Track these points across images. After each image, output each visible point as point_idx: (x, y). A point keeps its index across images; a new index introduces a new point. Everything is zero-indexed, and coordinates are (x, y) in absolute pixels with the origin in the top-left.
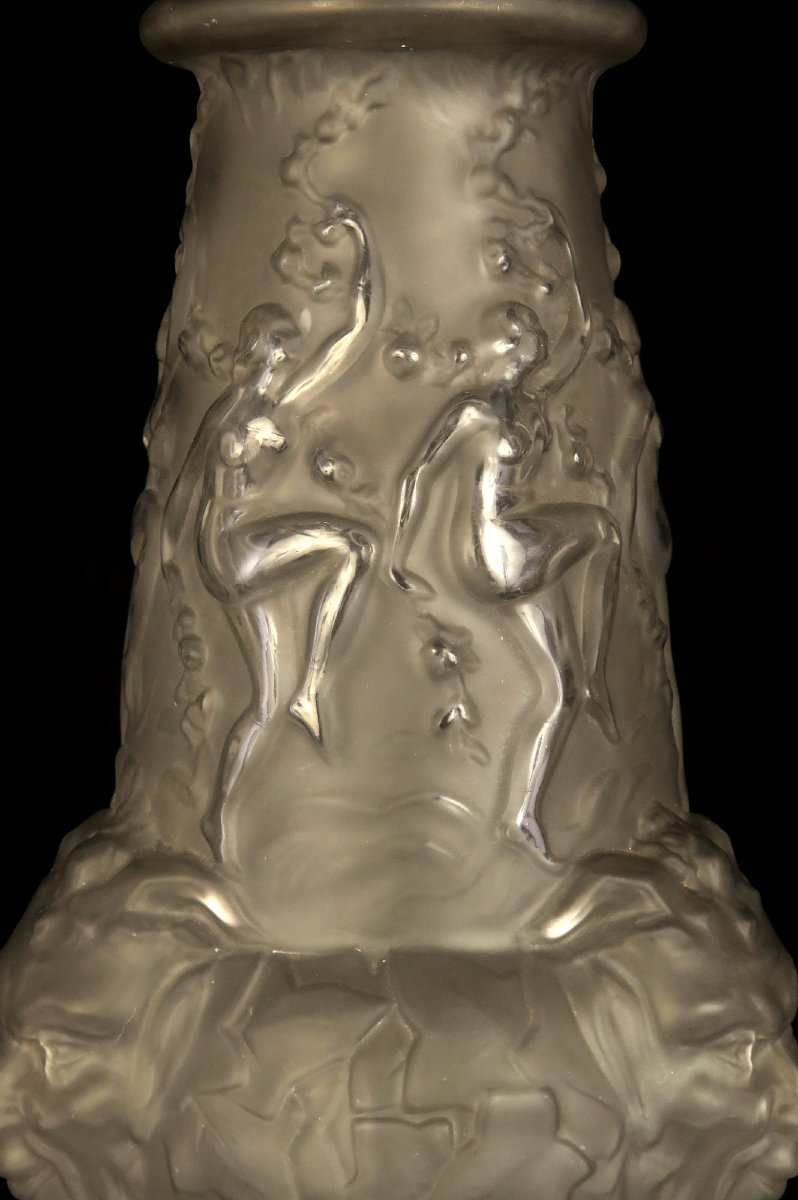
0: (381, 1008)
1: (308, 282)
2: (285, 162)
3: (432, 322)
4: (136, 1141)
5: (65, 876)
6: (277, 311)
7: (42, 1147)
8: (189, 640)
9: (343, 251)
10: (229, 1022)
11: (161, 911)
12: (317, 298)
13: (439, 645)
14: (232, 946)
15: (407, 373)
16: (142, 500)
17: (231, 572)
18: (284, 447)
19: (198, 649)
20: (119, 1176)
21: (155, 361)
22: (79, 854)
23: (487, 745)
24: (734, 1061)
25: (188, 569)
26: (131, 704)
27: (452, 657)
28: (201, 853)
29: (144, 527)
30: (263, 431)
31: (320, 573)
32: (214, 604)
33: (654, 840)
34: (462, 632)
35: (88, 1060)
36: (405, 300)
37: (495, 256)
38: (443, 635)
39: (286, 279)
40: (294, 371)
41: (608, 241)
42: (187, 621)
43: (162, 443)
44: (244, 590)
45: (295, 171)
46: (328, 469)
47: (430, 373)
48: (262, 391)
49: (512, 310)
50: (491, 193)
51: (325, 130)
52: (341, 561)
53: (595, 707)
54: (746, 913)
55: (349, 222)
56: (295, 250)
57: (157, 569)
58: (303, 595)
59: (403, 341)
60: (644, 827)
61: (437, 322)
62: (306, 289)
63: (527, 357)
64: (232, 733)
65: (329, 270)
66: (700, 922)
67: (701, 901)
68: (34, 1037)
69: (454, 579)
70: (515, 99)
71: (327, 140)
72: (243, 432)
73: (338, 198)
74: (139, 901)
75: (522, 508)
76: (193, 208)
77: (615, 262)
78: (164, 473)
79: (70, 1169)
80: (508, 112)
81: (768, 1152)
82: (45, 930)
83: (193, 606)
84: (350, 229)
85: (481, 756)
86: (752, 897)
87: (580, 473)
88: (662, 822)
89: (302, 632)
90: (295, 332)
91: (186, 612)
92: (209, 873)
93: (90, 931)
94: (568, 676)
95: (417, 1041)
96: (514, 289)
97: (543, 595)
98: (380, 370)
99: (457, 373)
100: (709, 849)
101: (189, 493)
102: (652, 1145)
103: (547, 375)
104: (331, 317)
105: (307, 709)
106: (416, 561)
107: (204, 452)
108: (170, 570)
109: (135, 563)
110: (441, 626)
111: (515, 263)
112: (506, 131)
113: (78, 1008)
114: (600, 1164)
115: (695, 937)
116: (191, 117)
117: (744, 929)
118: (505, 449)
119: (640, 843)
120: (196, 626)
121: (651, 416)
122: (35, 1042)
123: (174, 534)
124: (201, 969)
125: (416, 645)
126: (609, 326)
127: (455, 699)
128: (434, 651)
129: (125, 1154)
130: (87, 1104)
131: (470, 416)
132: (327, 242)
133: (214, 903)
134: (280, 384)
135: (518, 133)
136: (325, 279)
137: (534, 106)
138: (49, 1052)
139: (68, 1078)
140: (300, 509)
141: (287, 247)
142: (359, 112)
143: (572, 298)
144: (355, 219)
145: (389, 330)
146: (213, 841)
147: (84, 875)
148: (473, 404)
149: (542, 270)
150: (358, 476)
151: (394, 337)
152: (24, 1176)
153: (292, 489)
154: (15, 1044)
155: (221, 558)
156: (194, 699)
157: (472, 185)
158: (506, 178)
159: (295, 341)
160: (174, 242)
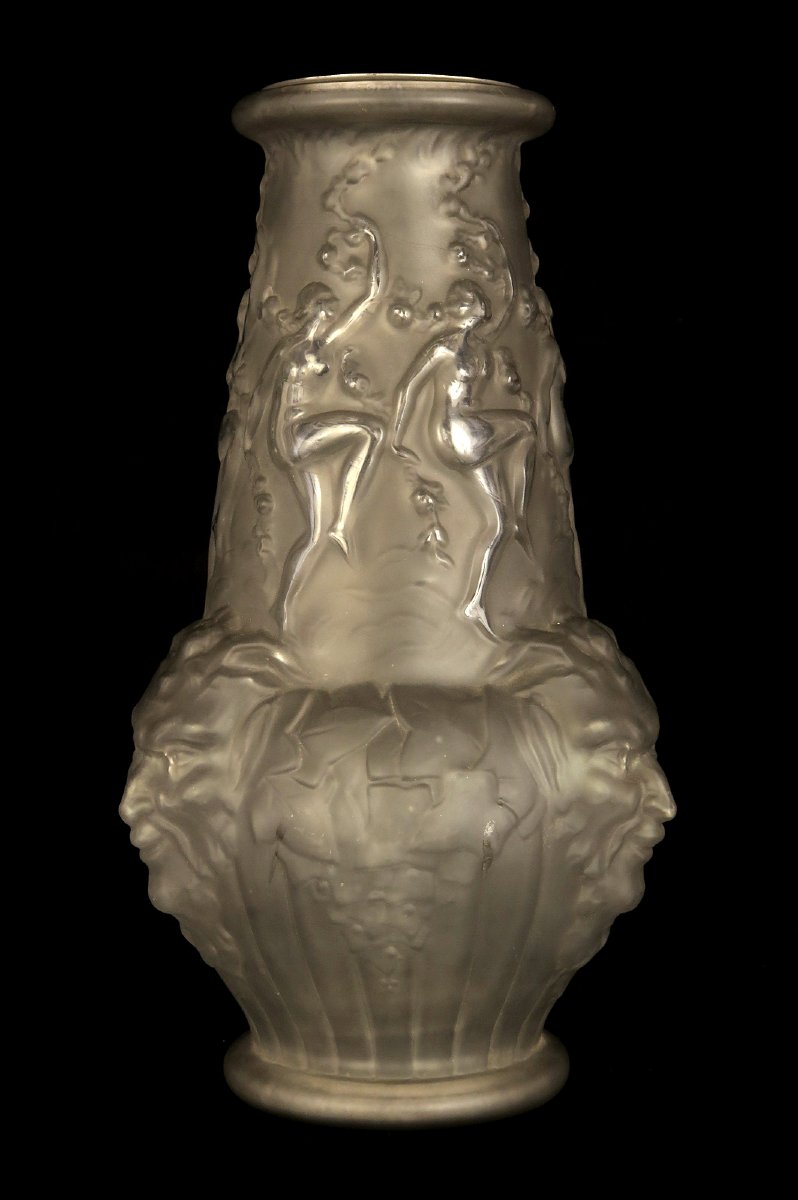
2: (326, 194)
3: (417, 293)
5: (180, 649)
7: (165, 823)
9: (362, 250)
10: (290, 728)
11: (245, 665)
13: (423, 492)
14: (291, 685)
15: (403, 325)
18: (325, 371)
22: (190, 636)
23: (454, 558)
24: (615, 761)
27: (431, 501)
34: (437, 485)
35: (198, 760)
38: (426, 486)
39: (326, 267)
40: (332, 324)
41: (531, 249)
42: (261, 484)
45: (331, 201)
46: (352, 384)
51: (351, 175)
54: (623, 671)
55: (366, 231)
59: (400, 303)
61: (421, 291)
65: (354, 260)
66: (593, 673)
67: (593, 661)
68: (161, 750)
71: (352, 182)
74: (230, 659)
77: (536, 263)
81: (638, 827)
82: (166, 684)
83: (264, 475)
84: (368, 235)
88: (569, 615)
91: (261, 479)
93: (197, 680)
94: (504, 516)
99: (433, 324)
106: (408, 442)
110: (422, 480)
117: (622, 682)
120: (266, 486)
122: (161, 755)
124: (270, 701)
127: (432, 526)
128: (419, 497)
132: (352, 245)
135: (472, 178)
136: (351, 267)
143: (506, 279)
146: (279, 621)
147: (192, 649)
152: (152, 846)
153: (330, 395)
154: (148, 758)
157: (443, 209)
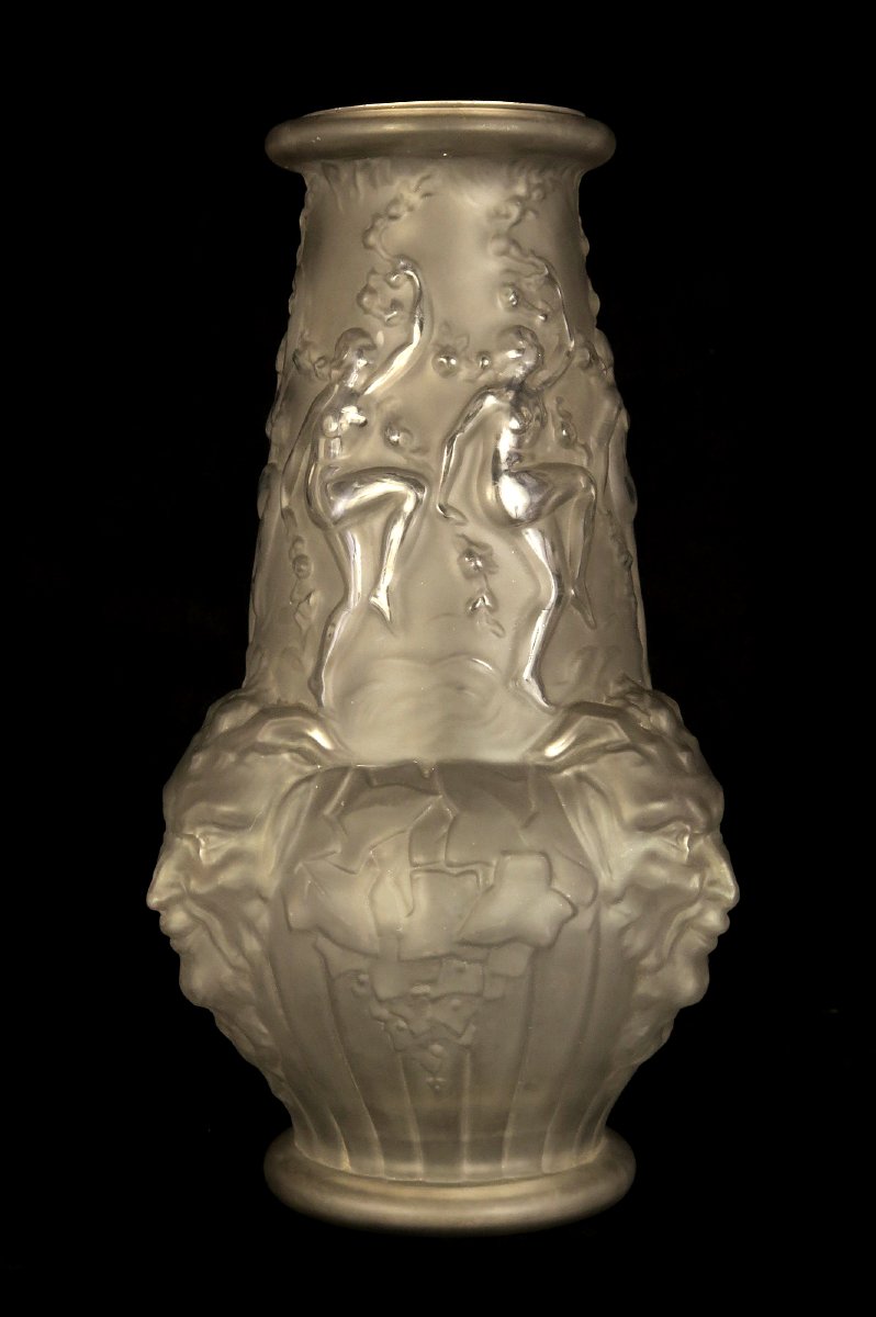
0: (431, 798)
1: (382, 313)
4: (264, 899)
6: (360, 332)
8: (301, 559)
12: (388, 324)
16: (266, 470)
17: (327, 511)
19: (307, 564)
20: (251, 926)
21: (275, 373)
25: (299, 511)
26: (258, 611)
28: (309, 703)
29: (268, 487)
30: (351, 414)
31: (390, 509)
32: (317, 533)
33: (622, 696)
36: (447, 324)
37: (507, 295)
43: (280, 429)
44: (337, 522)
47: (464, 373)
48: (351, 386)
49: (519, 331)
50: (505, 253)
52: (403, 498)
53: (578, 602)
56: (373, 292)
57: (278, 513)
58: (377, 522)
60: (614, 689)
62: (381, 318)
63: (529, 363)
64: (329, 620)
69: (480, 511)
70: (521, 190)
72: (338, 415)
73: (402, 256)
75: (527, 464)
76: (302, 266)
78: (282, 448)
79: (217, 926)
80: (517, 199)
85: (500, 632)
86: (692, 740)
87: (567, 443)
89: (378, 546)
90: (374, 347)
92: (315, 716)
95: (455, 819)
96: (520, 317)
97: (541, 523)
98: (431, 372)
100: (659, 705)
101: (300, 460)
102: (617, 900)
103: (543, 375)
104: (397, 335)
105: (381, 600)
107: (310, 431)
108: (287, 514)
109: (260, 516)
111: (522, 300)
112: (515, 211)
113: (225, 809)
114: (581, 908)
115: (647, 759)
116: (301, 204)
118: (515, 424)
119: (610, 699)
121: (620, 409)
123: (289, 491)
125: (454, 555)
126: (588, 345)
129: (254, 908)
130: (229, 877)
131: (490, 401)
133: (317, 734)
134: (362, 382)
137: (535, 195)
138: (203, 842)
139: (215, 858)
140: (376, 465)
141: (367, 289)
142: (415, 199)
144: (414, 271)
145: (436, 344)
148: (492, 394)
149: (540, 305)
150: (416, 443)
151: (438, 349)
155: (323, 502)
156: (303, 598)
158: (514, 242)
159: (373, 353)
160: (288, 291)
